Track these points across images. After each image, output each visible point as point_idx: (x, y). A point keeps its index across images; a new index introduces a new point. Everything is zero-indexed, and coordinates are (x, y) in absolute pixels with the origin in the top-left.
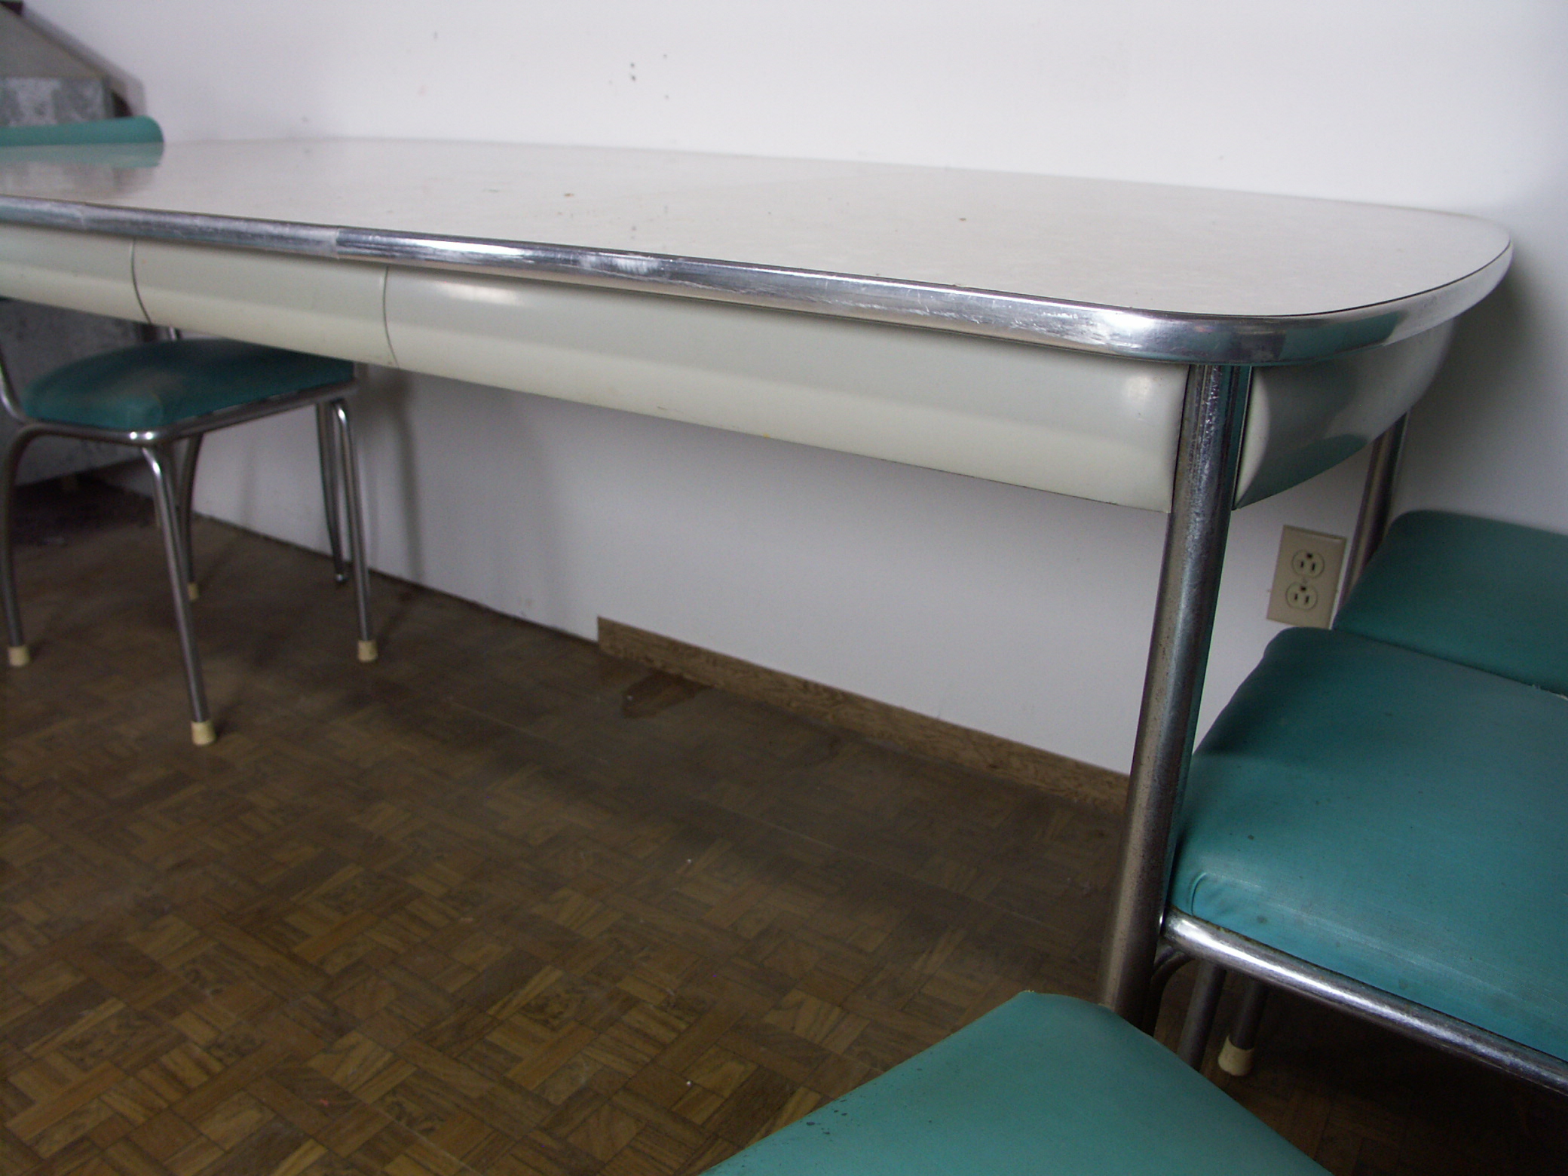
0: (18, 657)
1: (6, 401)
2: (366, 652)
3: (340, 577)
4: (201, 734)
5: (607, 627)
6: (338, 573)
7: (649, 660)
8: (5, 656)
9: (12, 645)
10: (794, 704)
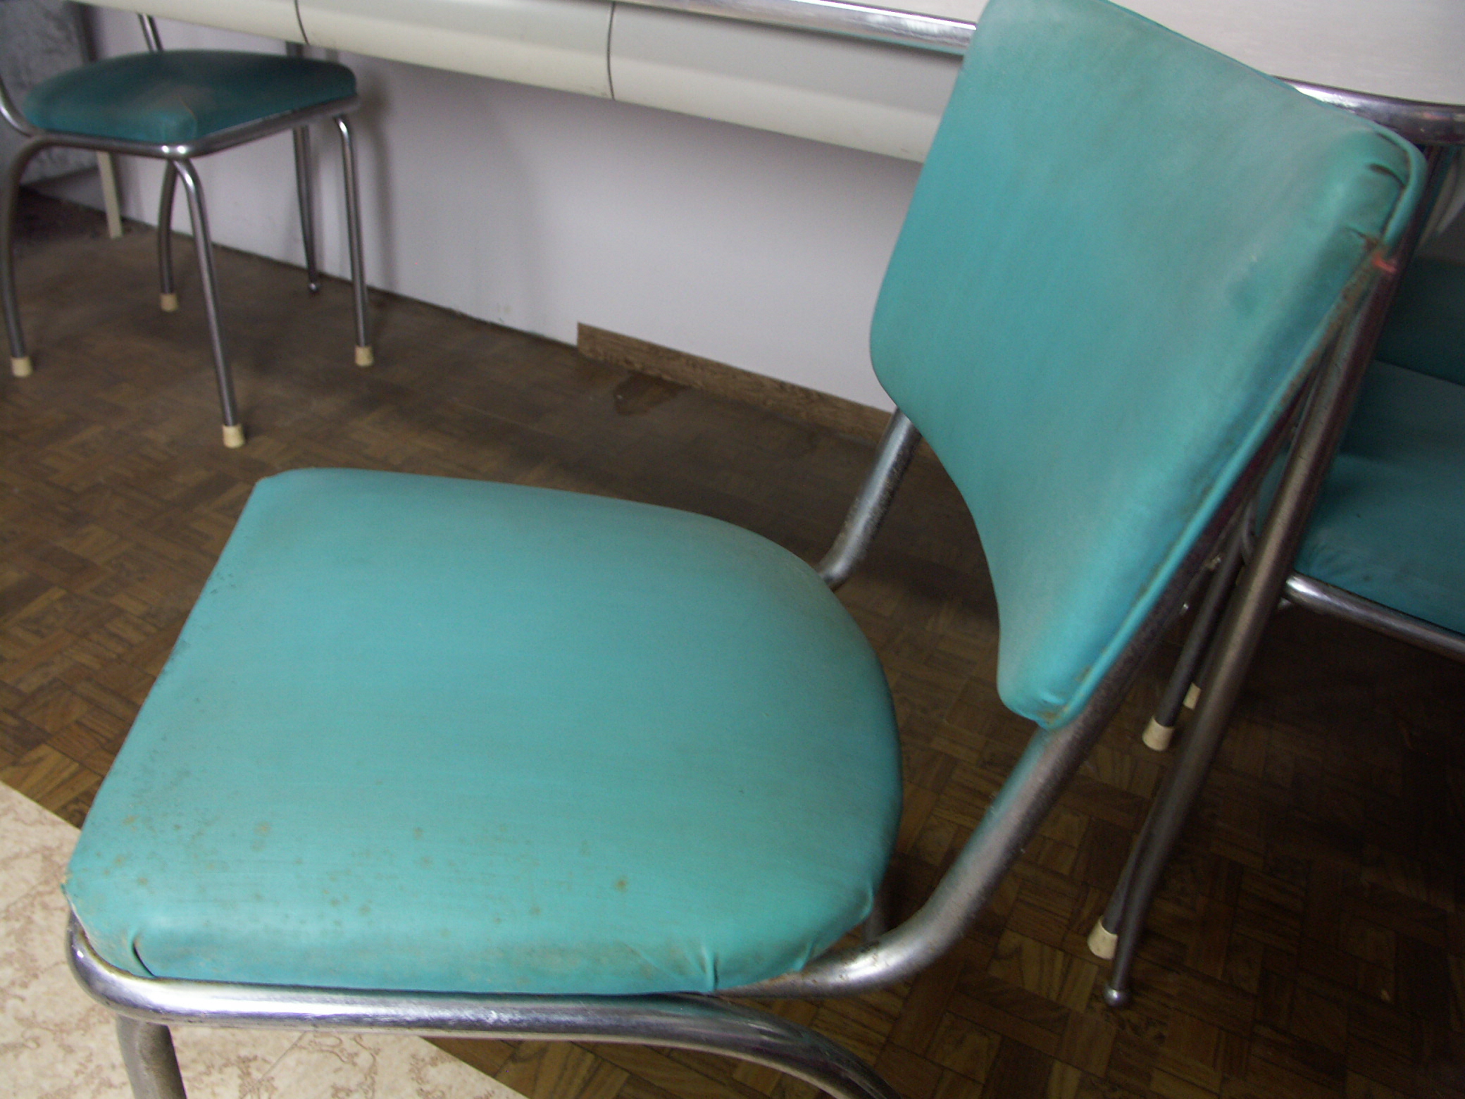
0: (21, 367)
1: (5, 112)
2: (363, 357)
3: (313, 286)
4: (232, 437)
5: (586, 332)
6: (312, 281)
7: (628, 362)
8: (9, 367)
9: (14, 356)
10: (770, 403)
